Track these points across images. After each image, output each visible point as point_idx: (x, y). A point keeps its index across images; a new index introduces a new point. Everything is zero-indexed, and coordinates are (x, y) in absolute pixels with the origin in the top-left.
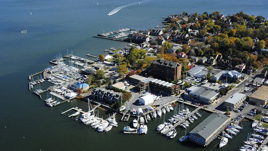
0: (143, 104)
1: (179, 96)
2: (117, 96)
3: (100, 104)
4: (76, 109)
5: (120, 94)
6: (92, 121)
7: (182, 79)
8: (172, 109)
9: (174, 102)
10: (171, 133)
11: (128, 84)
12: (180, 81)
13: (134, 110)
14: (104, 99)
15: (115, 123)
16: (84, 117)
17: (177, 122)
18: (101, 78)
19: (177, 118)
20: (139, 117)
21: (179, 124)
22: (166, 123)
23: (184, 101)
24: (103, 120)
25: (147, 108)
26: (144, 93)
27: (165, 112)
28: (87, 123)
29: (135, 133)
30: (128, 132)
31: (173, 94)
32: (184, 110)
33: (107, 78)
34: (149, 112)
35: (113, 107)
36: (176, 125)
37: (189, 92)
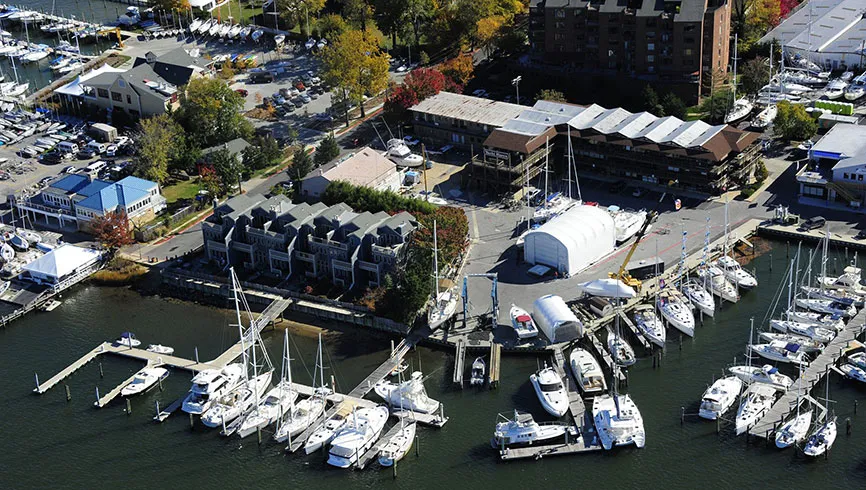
0: (556, 272)
1: (760, 195)
2: (388, 236)
3: (281, 303)
4: (128, 346)
5: (403, 222)
6: (272, 413)
7: (749, 87)
8: (748, 280)
9: (741, 234)
10: (800, 427)
11: (418, 159)
12: (744, 106)
13: (518, 312)
14: (301, 266)
15: (427, 408)
16: (211, 389)
17: (812, 355)
18: (224, 136)
19: (801, 333)
20: (558, 348)
21: (824, 363)
22: (748, 370)
23: (809, 225)
24: (337, 397)
25: (593, 288)
26: (536, 202)
27: (708, 304)
28: (247, 427)
29: (571, 448)
30: (528, 452)
31: (718, 192)
32: (828, 281)
33: (261, 132)
34: (608, 315)
35: (381, 310)
36: (811, 373)
37: (826, 163)
